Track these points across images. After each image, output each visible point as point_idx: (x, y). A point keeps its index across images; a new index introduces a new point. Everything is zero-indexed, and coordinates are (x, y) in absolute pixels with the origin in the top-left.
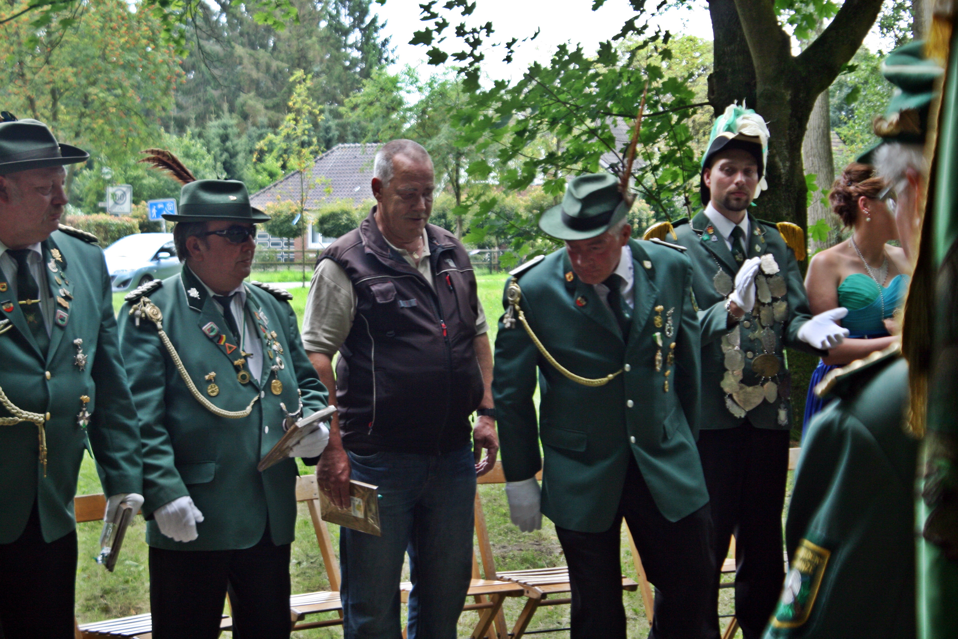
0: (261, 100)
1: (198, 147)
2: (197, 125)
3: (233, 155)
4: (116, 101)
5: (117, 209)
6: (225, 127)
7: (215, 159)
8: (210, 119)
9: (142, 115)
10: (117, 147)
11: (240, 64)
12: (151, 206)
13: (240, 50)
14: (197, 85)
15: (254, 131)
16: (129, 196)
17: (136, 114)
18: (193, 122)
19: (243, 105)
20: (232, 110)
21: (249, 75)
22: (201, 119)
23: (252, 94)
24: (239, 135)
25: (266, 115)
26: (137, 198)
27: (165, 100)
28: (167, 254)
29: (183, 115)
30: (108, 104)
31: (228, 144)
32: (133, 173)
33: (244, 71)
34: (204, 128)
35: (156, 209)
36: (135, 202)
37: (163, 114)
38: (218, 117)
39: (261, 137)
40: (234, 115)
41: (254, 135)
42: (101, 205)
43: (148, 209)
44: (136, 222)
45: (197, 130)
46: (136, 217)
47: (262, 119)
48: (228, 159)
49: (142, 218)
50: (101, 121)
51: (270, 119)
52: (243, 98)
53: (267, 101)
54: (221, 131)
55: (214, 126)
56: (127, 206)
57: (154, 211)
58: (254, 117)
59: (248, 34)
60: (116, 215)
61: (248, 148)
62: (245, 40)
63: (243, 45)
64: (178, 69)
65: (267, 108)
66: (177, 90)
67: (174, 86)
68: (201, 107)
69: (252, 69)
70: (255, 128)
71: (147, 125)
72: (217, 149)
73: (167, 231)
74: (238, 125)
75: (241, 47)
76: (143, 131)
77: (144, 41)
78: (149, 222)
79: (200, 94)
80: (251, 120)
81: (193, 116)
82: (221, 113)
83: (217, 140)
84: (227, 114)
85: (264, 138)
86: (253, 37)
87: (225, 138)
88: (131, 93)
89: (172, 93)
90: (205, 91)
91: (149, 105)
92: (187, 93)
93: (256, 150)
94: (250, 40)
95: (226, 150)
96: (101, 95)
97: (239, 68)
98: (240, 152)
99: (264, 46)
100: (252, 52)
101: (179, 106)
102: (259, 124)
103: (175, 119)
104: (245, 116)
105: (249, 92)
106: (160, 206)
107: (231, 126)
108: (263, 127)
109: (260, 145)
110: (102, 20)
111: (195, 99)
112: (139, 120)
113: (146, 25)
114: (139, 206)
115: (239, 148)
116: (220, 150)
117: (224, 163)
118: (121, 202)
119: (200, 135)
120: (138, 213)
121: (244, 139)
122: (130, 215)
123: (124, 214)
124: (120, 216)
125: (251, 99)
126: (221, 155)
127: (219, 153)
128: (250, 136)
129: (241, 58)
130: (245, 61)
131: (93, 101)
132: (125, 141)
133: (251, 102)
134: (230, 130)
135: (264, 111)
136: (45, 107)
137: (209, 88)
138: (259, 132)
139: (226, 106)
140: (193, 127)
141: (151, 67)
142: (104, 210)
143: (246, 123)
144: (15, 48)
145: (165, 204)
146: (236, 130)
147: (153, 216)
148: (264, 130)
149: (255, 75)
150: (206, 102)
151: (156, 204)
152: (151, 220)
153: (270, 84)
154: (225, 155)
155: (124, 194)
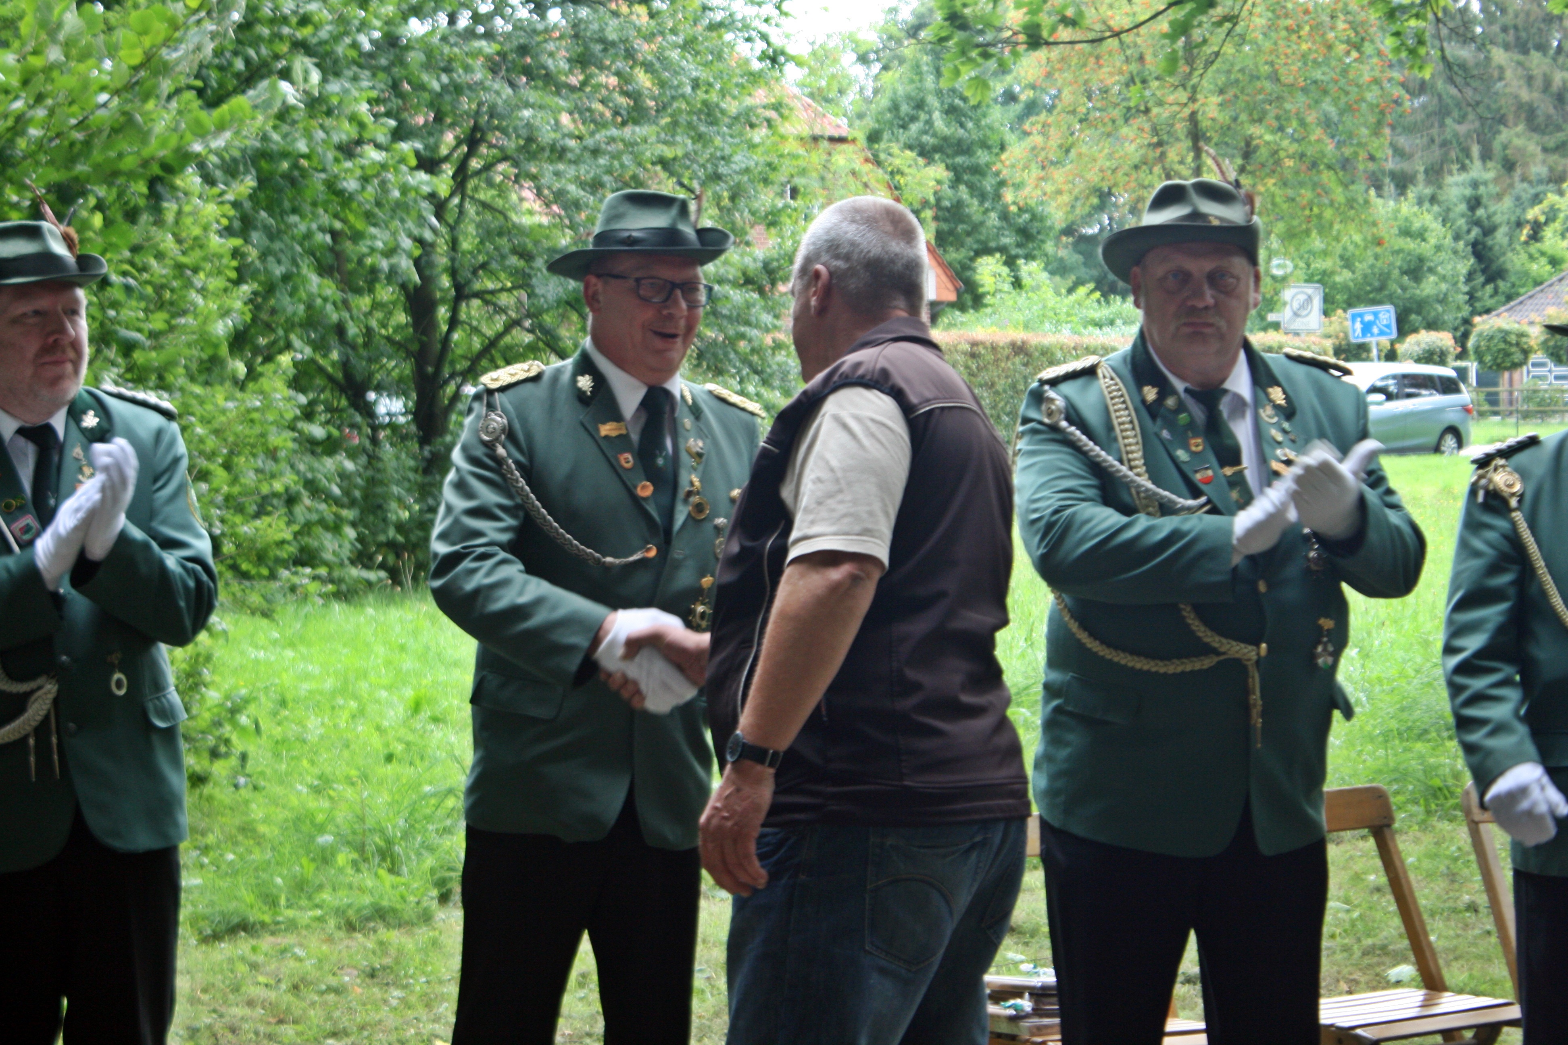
0: (1536, 137)
1: (1427, 219)
2: (1428, 182)
3: (1489, 230)
4: (1294, 148)
5: (1297, 325)
6: (1475, 184)
7: (1457, 238)
8: (1450, 173)
9: (1338, 167)
10: (1295, 223)
11: (1501, 79)
12: (1354, 317)
13: (1499, 55)
14: (1428, 116)
15: (1524, 190)
16: (1317, 303)
17: (1329, 167)
18: (1421, 177)
19: (1505, 147)
20: (1486, 156)
21: (1516, 97)
22: (1435, 173)
23: (1520, 128)
24: (1499, 197)
25: (1544, 162)
26: (1329, 306)
27: (1375, 143)
28: (1381, 397)
29: (1405, 166)
30: (1282, 154)
31: (1480, 212)
32: (1320, 264)
33: (1507, 90)
34: (1440, 187)
35: (1362, 322)
36: (1326, 313)
37: (1371, 166)
38: (1463, 168)
39: (1537, 199)
40: (1490, 164)
41: (1525, 197)
42: (1271, 317)
43: (1348, 324)
44: (1329, 344)
45: (1428, 191)
46: (1328, 336)
47: (1538, 169)
48: (1480, 238)
49: (1337, 337)
50: (1271, 182)
51: (1551, 169)
52: (1505, 135)
53: (1546, 138)
54: (1468, 192)
55: (1457, 184)
56: (1314, 318)
57: (1358, 326)
58: (1526, 165)
59: (1516, 28)
60: (1297, 334)
61: (1513, 219)
62: (1511, 37)
63: (1507, 47)
64: (1398, 92)
65: (1545, 150)
66: (1393, 128)
67: (1389, 118)
68: (1436, 153)
69: (1520, 87)
70: (1525, 185)
71: (1346, 186)
72: (1461, 222)
73: (1379, 359)
74: (1496, 180)
75: (1501, 51)
76: (1339, 195)
77: (1341, 48)
78: (1349, 344)
79: (1435, 131)
80: (1519, 171)
81: (1422, 169)
82: (1467, 162)
83: (1463, 207)
84: (1478, 163)
85: (1541, 202)
86: (1523, 35)
87: (1475, 203)
88: (1317, 133)
89: (1387, 131)
90: (1442, 125)
91: (1347, 151)
92: (1411, 129)
93: (1528, 222)
94: (1518, 38)
95: (1478, 223)
96: (1268, 137)
97: (1499, 85)
98: (1500, 225)
99: (1542, 48)
100: (1521, 57)
101: (1399, 152)
102: (1533, 178)
103: (1393, 175)
104: (1509, 166)
105: (1516, 125)
106: (1368, 318)
107: (1485, 183)
108: (1540, 182)
109: (1534, 213)
110: (1270, 14)
111: (1425, 140)
112: (1333, 178)
113: (1345, 21)
114: (1333, 319)
115: (1498, 219)
116: (1467, 223)
117: (1475, 245)
118: (1305, 313)
119: (1433, 199)
120: (1331, 330)
121: (1507, 203)
122: (1318, 333)
123: (1310, 332)
124: (1303, 336)
125: (1518, 136)
126: (1469, 231)
127: (1465, 228)
128: (1518, 199)
129: (1501, 69)
130: (1509, 74)
131: (1257, 147)
132: (1307, 212)
133: (1518, 142)
134: (1482, 190)
135: (1540, 156)
136: (1181, 162)
137: (1449, 121)
138: (1533, 191)
139: (1475, 150)
140: (1421, 186)
141: (1354, 90)
142: (1276, 326)
143: (1511, 177)
144: (1134, 67)
145: (1376, 314)
146: (1494, 189)
147: (1356, 336)
148: (1540, 188)
149: (1525, 95)
150: (1444, 144)
151: (1361, 315)
152: (1353, 340)
153: (1552, 111)
154: (1475, 232)
155: (1310, 299)
